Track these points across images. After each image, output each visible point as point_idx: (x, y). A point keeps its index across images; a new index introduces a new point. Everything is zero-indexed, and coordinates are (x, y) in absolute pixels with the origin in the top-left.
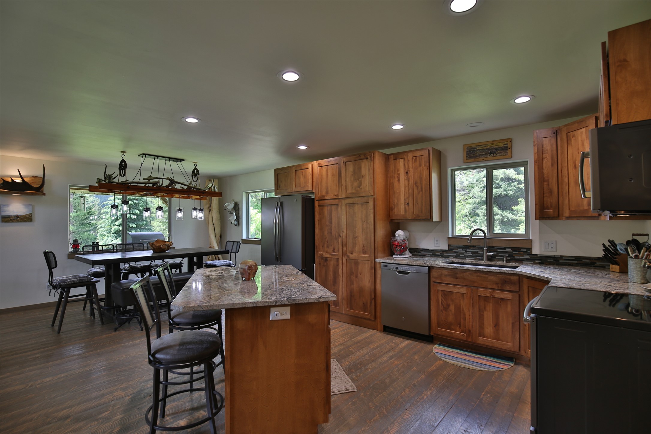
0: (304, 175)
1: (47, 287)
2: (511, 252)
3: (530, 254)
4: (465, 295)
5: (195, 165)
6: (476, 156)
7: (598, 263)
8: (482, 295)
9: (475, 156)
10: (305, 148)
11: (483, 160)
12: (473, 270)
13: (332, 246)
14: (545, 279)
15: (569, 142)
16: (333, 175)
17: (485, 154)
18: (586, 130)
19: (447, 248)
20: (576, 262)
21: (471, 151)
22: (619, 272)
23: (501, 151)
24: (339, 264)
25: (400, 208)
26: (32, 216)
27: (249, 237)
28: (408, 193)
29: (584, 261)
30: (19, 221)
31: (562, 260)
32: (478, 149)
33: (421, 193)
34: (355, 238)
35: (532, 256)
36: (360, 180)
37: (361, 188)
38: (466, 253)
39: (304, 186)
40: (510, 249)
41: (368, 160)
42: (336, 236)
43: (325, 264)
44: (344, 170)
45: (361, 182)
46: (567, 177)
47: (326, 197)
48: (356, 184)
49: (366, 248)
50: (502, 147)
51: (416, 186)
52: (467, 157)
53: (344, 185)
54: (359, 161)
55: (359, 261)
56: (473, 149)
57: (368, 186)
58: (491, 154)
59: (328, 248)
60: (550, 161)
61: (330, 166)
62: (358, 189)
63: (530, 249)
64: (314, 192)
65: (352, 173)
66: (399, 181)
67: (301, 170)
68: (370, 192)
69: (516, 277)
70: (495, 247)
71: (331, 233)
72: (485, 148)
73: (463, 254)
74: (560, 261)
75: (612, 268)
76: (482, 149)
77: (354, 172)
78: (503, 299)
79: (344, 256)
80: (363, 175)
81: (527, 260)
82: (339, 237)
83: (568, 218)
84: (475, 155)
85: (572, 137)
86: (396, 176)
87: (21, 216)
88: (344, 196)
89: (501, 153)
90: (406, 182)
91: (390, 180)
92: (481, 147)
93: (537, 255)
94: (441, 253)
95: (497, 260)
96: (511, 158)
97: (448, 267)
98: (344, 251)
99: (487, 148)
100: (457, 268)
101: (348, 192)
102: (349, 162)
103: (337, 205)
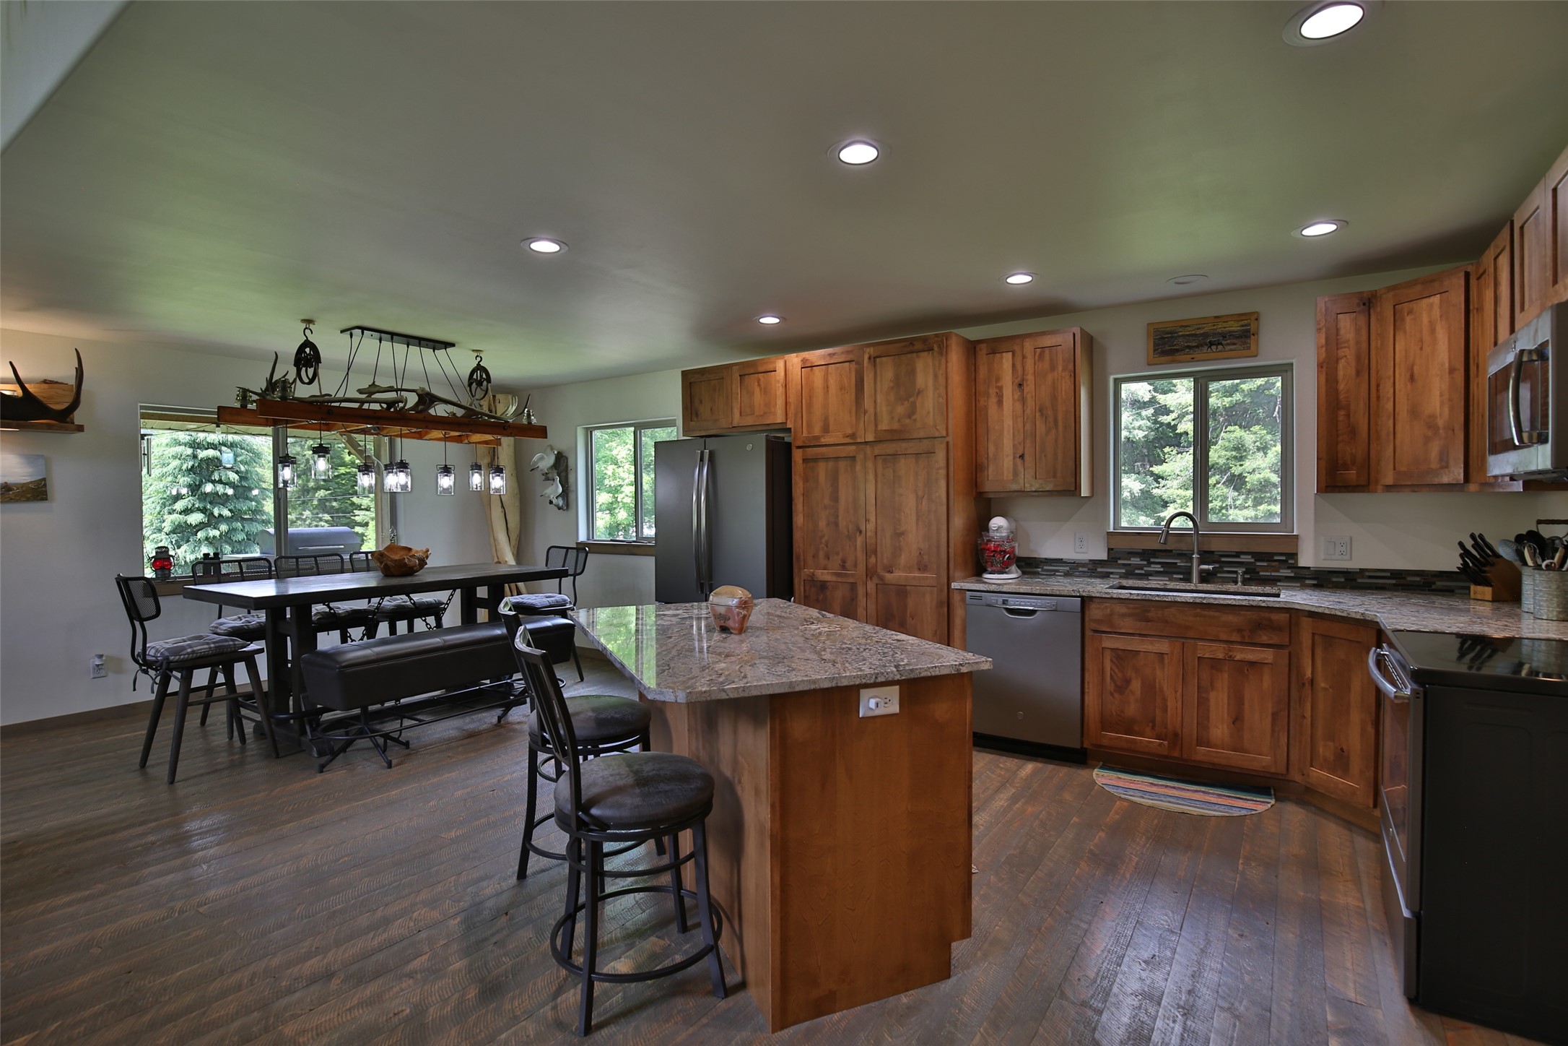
0: (762, 386)
1: (94, 669)
2: (1252, 562)
3: (1295, 567)
4: (1166, 656)
5: (479, 359)
6: (1177, 351)
7: (1439, 584)
8: (1207, 656)
9: (1175, 349)
10: (776, 320)
11: (1193, 358)
12: (1187, 603)
13: (838, 554)
14: (1358, 617)
15: (1397, 324)
16: (842, 388)
17: (1197, 347)
18: (1441, 300)
19: (1104, 556)
20: (1394, 582)
21: (1166, 338)
22: (1490, 599)
23: (1235, 341)
24: (857, 597)
25: (1003, 465)
26: (45, 485)
27: (593, 538)
28: (1022, 431)
29: (1409, 578)
30: (11, 499)
31: (1363, 577)
32: (1181, 333)
33: (1054, 431)
34: (899, 535)
35: (1297, 570)
36: (911, 400)
37: (915, 420)
38: (1150, 567)
39: (765, 413)
40: (1250, 557)
41: (933, 353)
42: (848, 532)
43: (821, 597)
44: (871, 376)
45: (913, 406)
46: (1392, 399)
47: (824, 441)
48: (900, 410)
49: (926, 558)
50: (1236, 332)
51: (1042, 414)
52: (1156, 352)
53: (871, 411)
54: (909, 355)
55: (908, 587)
56: (1168, 333)
57: (932, 413)
58: (1210, 347)
59: (829, 559)
60: (1353, 364)
61: (832, 365)
62: (908, 421)
63: (1294, 556)
64: (791, 428)
65: (892, 385)
66: (1000, 403)
67: (756, 375)
68: (937, 429)
69: (1284, 615)
70: (1216, 553)
71: (836, 524)
72: (1198, 332)
73: (1142, 569)
74: (1359, 581)
75: (1475, 593)
76: (1192, 335)
77: (897, 381)
78: (1252, 664)
79: (871, 579)
80: (919, 390)
81: (1288, 579)
82: (858, 534)
83: (1389, 488)
84: (1175, 347)
85: (1406, 314)
86: (993, 391)
87: (16, 485)
88: (870, 438)
89: (1234, 344)
90: (1019, 406)
91: (979, 401)
92: (1189, 329)
93: (1309, 568)
94: (1090, 566)
95: (1221, 580)
96: (1256, 356)
97: (1128, 596)
98: (870, 566)
99: (1202, 332)
100: (1150, 598)
101: (880, 428)
102: (883, 359)
103: (853, 458)
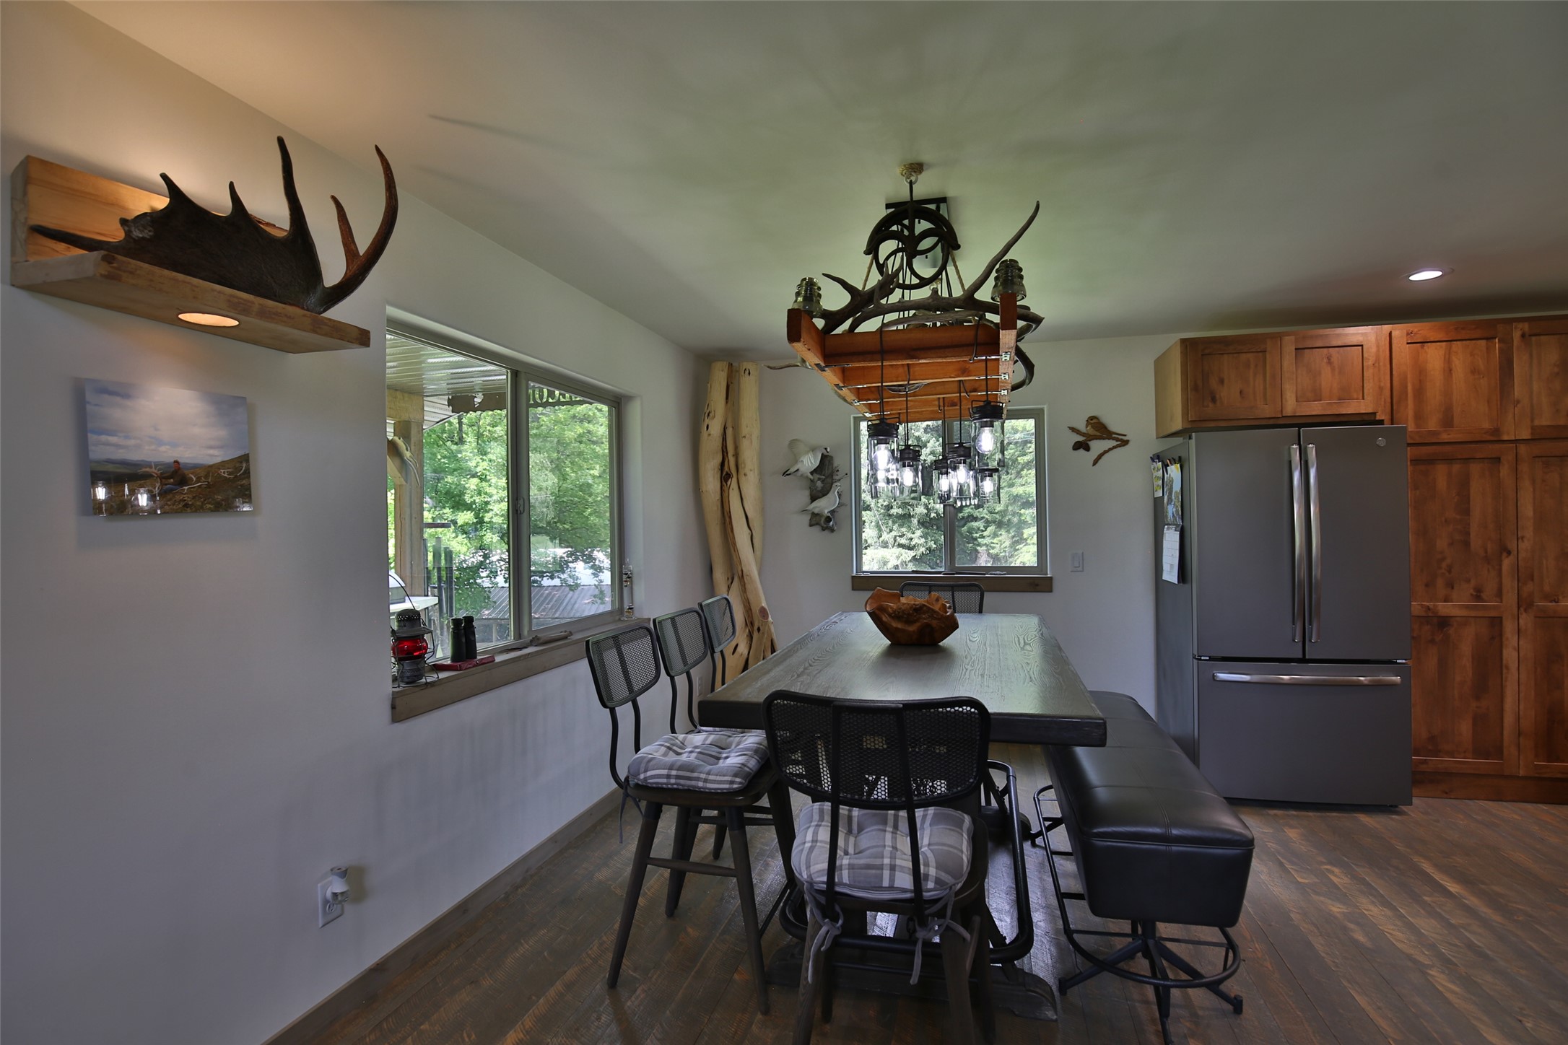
0: (1336, 364)
1: (326, 902)
10: (1437, 276)
13: (1468, 581)
16: (1474, 371)
24: (1500, 635)
26: (247, 473)
27: (864, 568)
30: (186, 506)
39: (1342, 400)
42: (1486, 552)
43: (1439, 638)
44: (1525, 357)
47: (1444, 437)
53: (1524, 401)
59: (1453, 588)
61: (1458, 342)
64: (1382, 421)
65: (1556, 370)
67: (1326, 350)
71: (1466, 544)
79: (1526, 611)
82: (1504, 555)
88: (1525, 434)
98: (1523, 595)
101: (1537, 423)
102: (1542, 337)
103: (1498, 459)
